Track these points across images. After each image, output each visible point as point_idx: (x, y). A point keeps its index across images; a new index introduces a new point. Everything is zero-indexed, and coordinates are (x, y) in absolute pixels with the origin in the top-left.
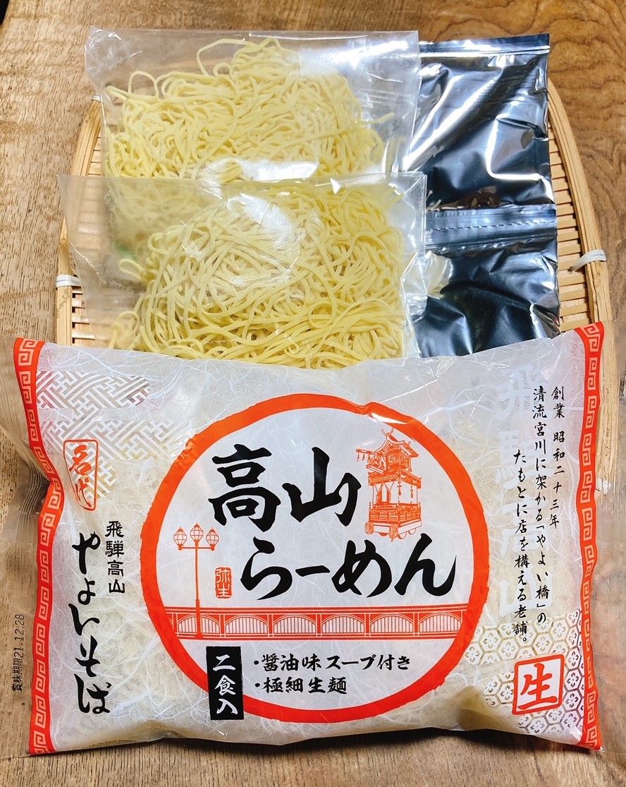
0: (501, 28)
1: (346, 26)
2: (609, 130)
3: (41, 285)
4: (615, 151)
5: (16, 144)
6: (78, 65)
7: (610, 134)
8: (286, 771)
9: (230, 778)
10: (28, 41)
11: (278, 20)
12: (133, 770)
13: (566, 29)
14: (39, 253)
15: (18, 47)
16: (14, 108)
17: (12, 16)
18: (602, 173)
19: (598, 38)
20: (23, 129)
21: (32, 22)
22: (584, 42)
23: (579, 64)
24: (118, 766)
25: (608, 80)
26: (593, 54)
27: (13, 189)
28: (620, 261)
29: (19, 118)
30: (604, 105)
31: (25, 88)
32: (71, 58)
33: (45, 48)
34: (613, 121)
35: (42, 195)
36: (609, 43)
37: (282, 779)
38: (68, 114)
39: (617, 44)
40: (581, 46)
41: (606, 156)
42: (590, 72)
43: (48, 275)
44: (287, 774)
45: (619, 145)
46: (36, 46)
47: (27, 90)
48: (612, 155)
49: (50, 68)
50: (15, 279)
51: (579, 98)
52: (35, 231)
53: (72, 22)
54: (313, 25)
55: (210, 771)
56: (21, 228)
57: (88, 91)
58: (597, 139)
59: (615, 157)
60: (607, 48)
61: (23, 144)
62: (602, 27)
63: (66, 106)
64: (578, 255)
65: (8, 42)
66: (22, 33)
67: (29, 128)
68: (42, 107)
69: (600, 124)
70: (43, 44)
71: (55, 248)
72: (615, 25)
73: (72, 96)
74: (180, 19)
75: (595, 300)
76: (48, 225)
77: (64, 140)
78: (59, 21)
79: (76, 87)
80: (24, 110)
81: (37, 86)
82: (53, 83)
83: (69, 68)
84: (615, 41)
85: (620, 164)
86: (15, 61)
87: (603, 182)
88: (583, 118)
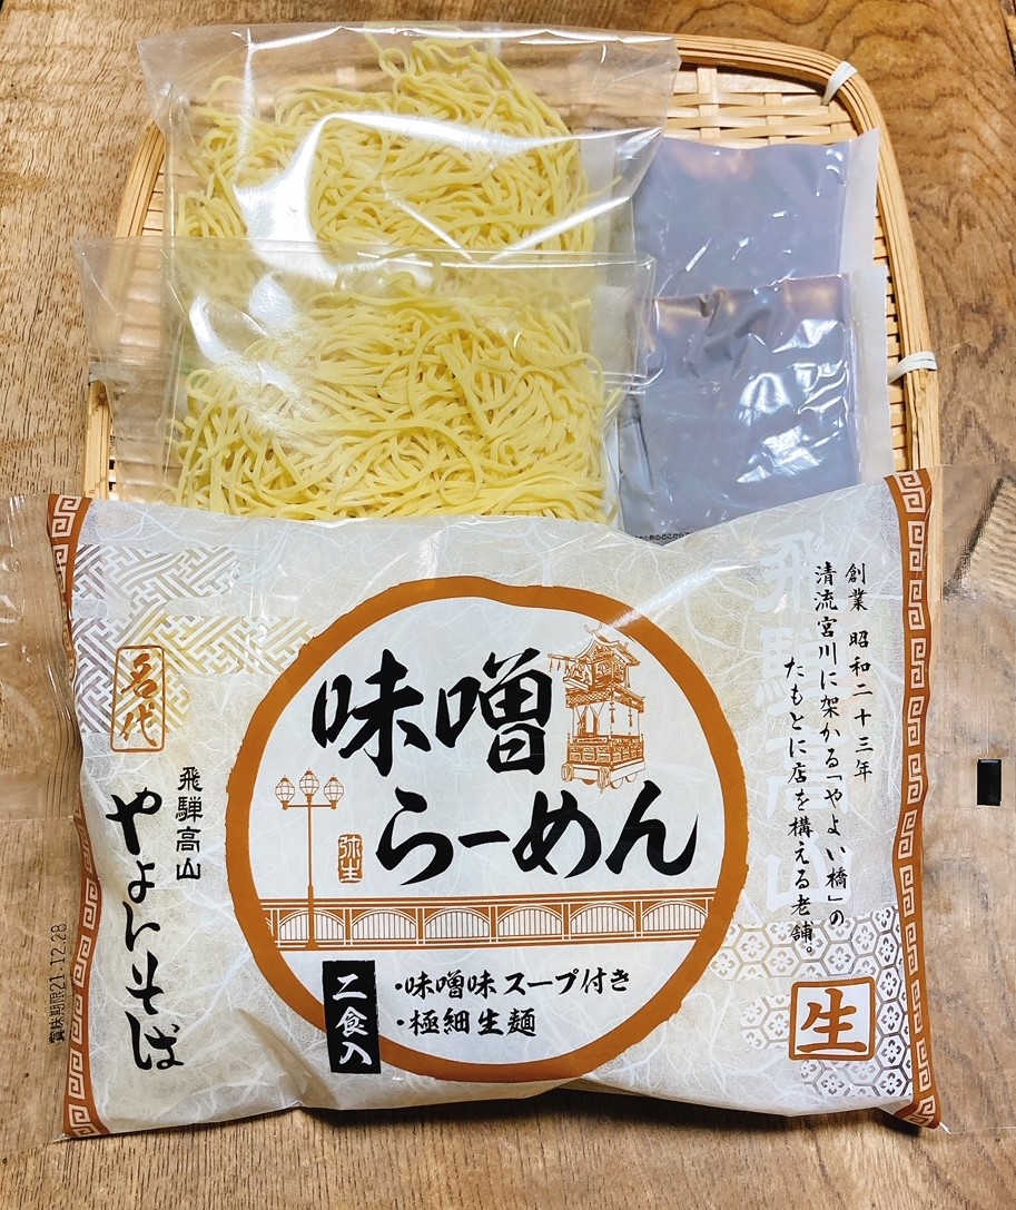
0: (775, 14)
1: (533, 15)
2: (943, 172)
3: (57, 427)
4: (952, 205)
5: (18, 207)
6: (116, 81)
7: (943, 180)
8: (432, 1173)
9: (346, 1184)
10: (37, 46)
11: (427, 7)
12: (195, 1174)
13: (878, 16)
14: (53, 377)
15: (21, 56)
16: (15, 152)
17: (13, 7)
18: (931, 241)
19: (926, 29)
20: (30, 184)
21: (43, 14)
22: (905, 36)
23: (897, 71)
24: (172, 1167)
25: (941, 95)
26: (918, 54)
27: (14, 278)
28: (958, 378)
29: (22, 167)
30: (935, 133)
31: (32, 120)
32: (104, 71)
33: (63, 57)
34: (949, 159)
35: (58, 287)
36: (943, 37)
37: (425, 1186)
38: (99, 159)
39: (957, 37)
40: (900, 42)
41: (937, 213)
42: (915, 83)
43: (67, 410)
44: (434, 1178)
45: (959, 195)
46: (50, 53)
47: (36, 123)
48: (947, 211)
49: (72, 88)
50: (16, 418)
51: (897, 122)
52: (47, 343)
53: (105, 15)
54: (483, 15)
55: (315, 1175)
56: (26, 338)
57: (131, 124)
58: (925, 188)
59: (952, 216)
60: (941, 46)
61: (28, 208)
62: (933, 10)
63: (97, 147)
64: (896, 359)
65: (6, 48)
66: (28, 34)
67: (39, 183)
68: (58, 150)
69: (928, 163)
70: (61, 50)
71: (79, 369)
72: (955, 10)
73: (106, 131)
74: (275, 8)
75: (914, 429)
76: (68, 332)
77: (93, 200)
78: (85, 15)
79: (112, 117)
80: (31, 153)
81: (52, 116)
82: (76, 111)
83: (100, 88)
84: (954, 33)
85: (959, 226)
86: (17, 78)
87: (933, 253)
88: (903, 155)
